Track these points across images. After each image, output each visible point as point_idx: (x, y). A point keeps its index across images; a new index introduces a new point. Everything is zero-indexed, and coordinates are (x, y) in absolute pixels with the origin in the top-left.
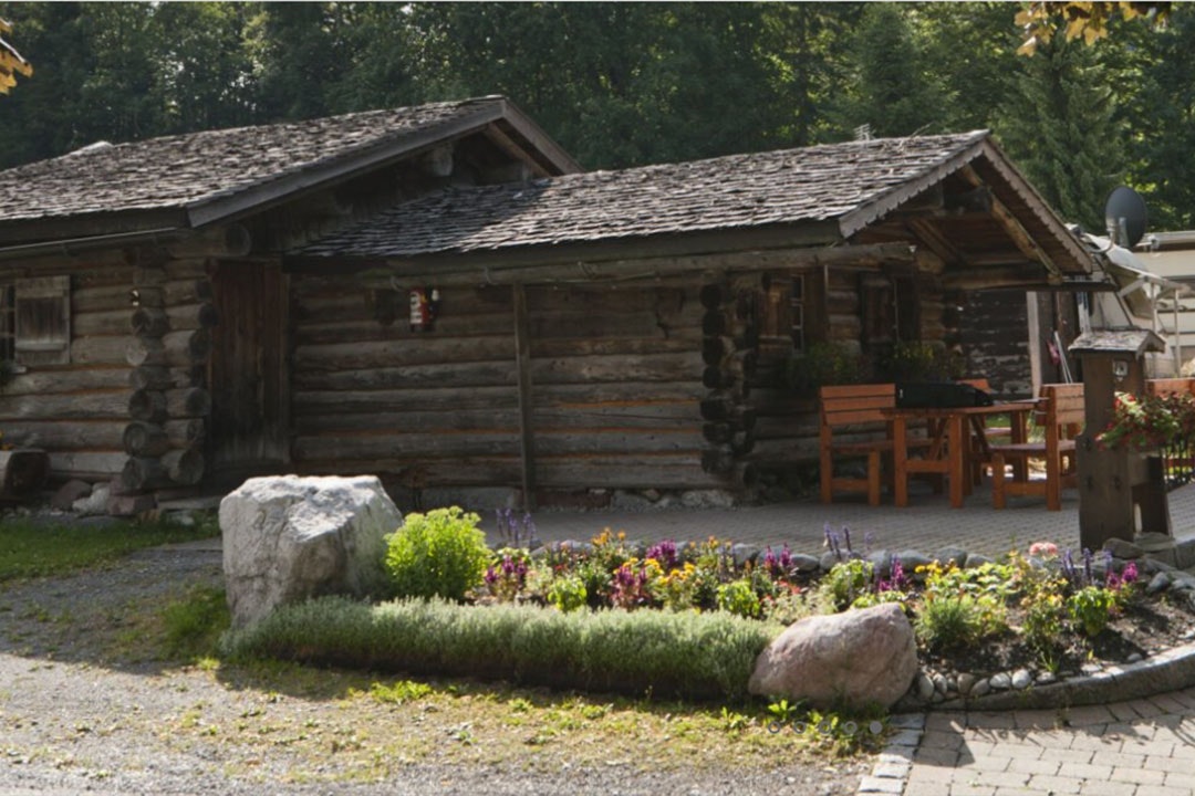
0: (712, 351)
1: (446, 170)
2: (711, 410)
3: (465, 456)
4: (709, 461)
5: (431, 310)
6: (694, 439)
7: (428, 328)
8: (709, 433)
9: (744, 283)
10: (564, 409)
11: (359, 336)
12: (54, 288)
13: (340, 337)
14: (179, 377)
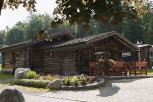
0: (77, 58)
1: (60, 40)
2: (76, 65)
3: (56, 70)
4: (76, 71)
5: (53, 55)
6: (75, 68)
7: (52, 57)
8: (76, 67)
9: (80, 50)
10: (64, 65)
11: (47, 58)
12: (18, 53)
13: (45, 58)
14: (28, 61)
